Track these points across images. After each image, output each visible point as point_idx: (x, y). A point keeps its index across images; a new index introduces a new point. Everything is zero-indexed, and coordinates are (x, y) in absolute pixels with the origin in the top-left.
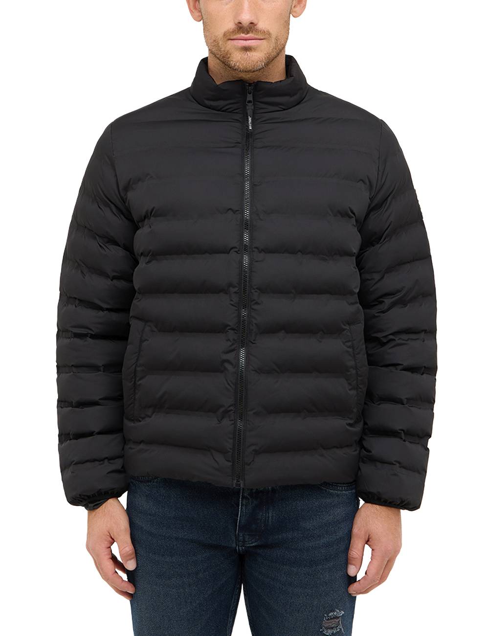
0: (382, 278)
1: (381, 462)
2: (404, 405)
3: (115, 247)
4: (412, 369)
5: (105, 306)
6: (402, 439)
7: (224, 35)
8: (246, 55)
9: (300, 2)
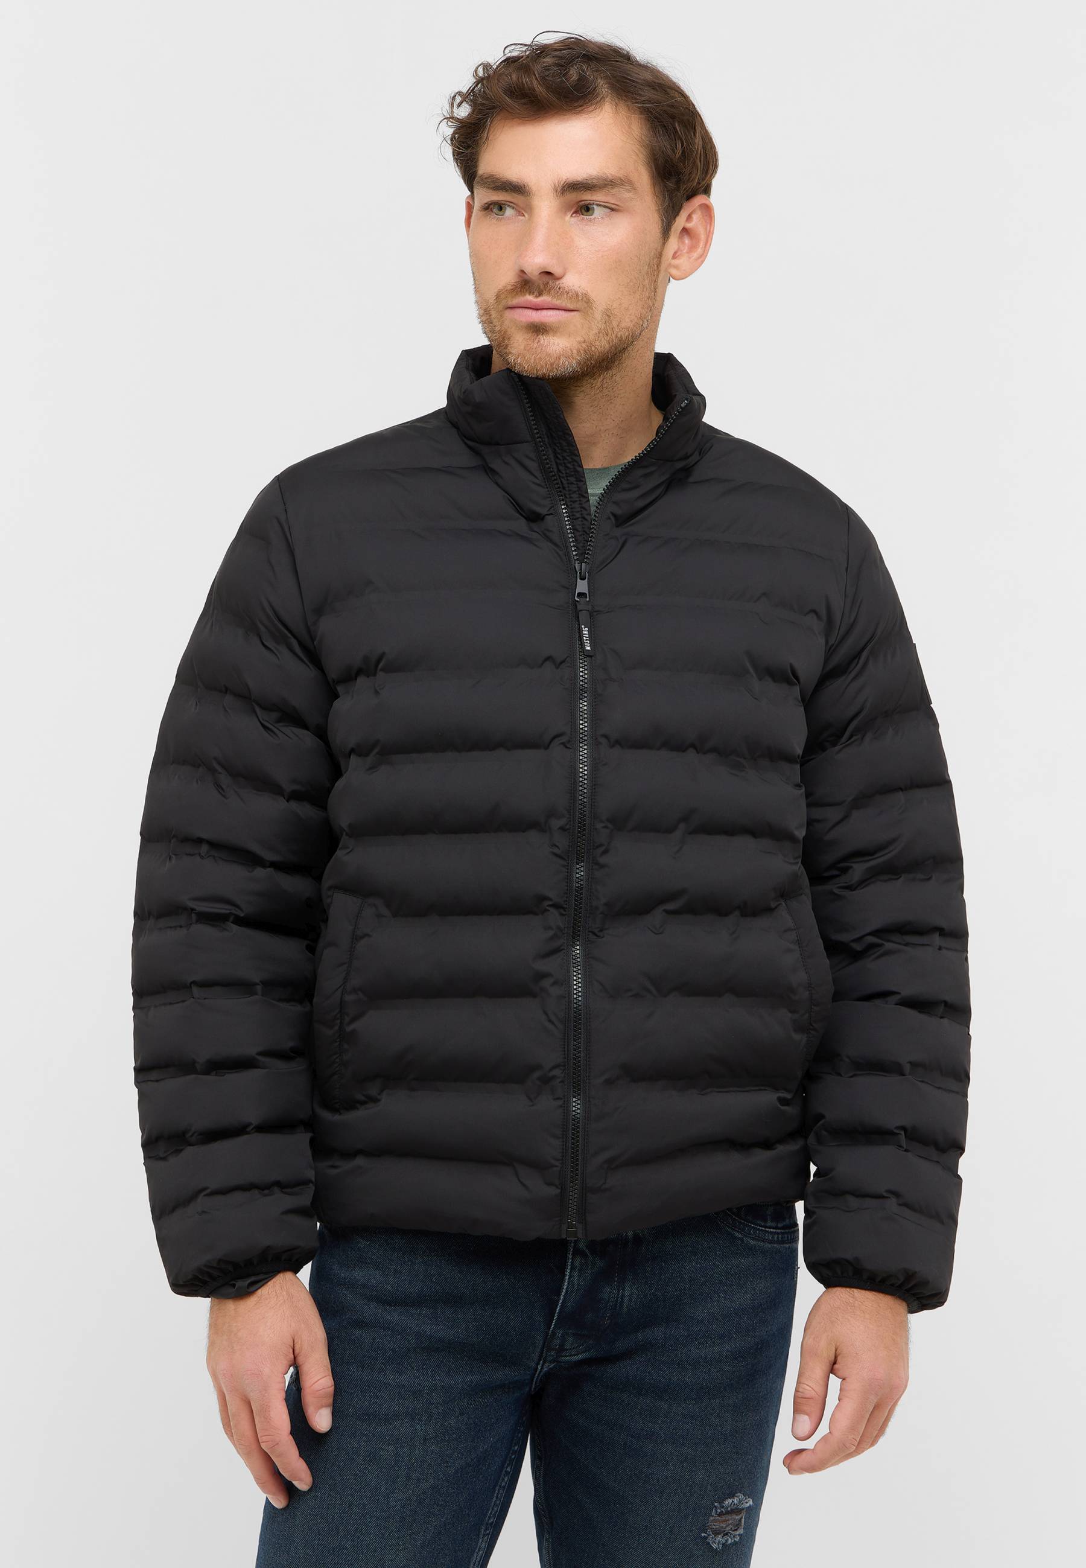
0: (846, 817)
1: (857, 1196)
2: (904, 1075)
3: (296, 730)
4: (920, 1005)
5: (269, 856)
6: (901, 1146)
7: (496, 298)
8: (536, 342)
9: (692, 248)
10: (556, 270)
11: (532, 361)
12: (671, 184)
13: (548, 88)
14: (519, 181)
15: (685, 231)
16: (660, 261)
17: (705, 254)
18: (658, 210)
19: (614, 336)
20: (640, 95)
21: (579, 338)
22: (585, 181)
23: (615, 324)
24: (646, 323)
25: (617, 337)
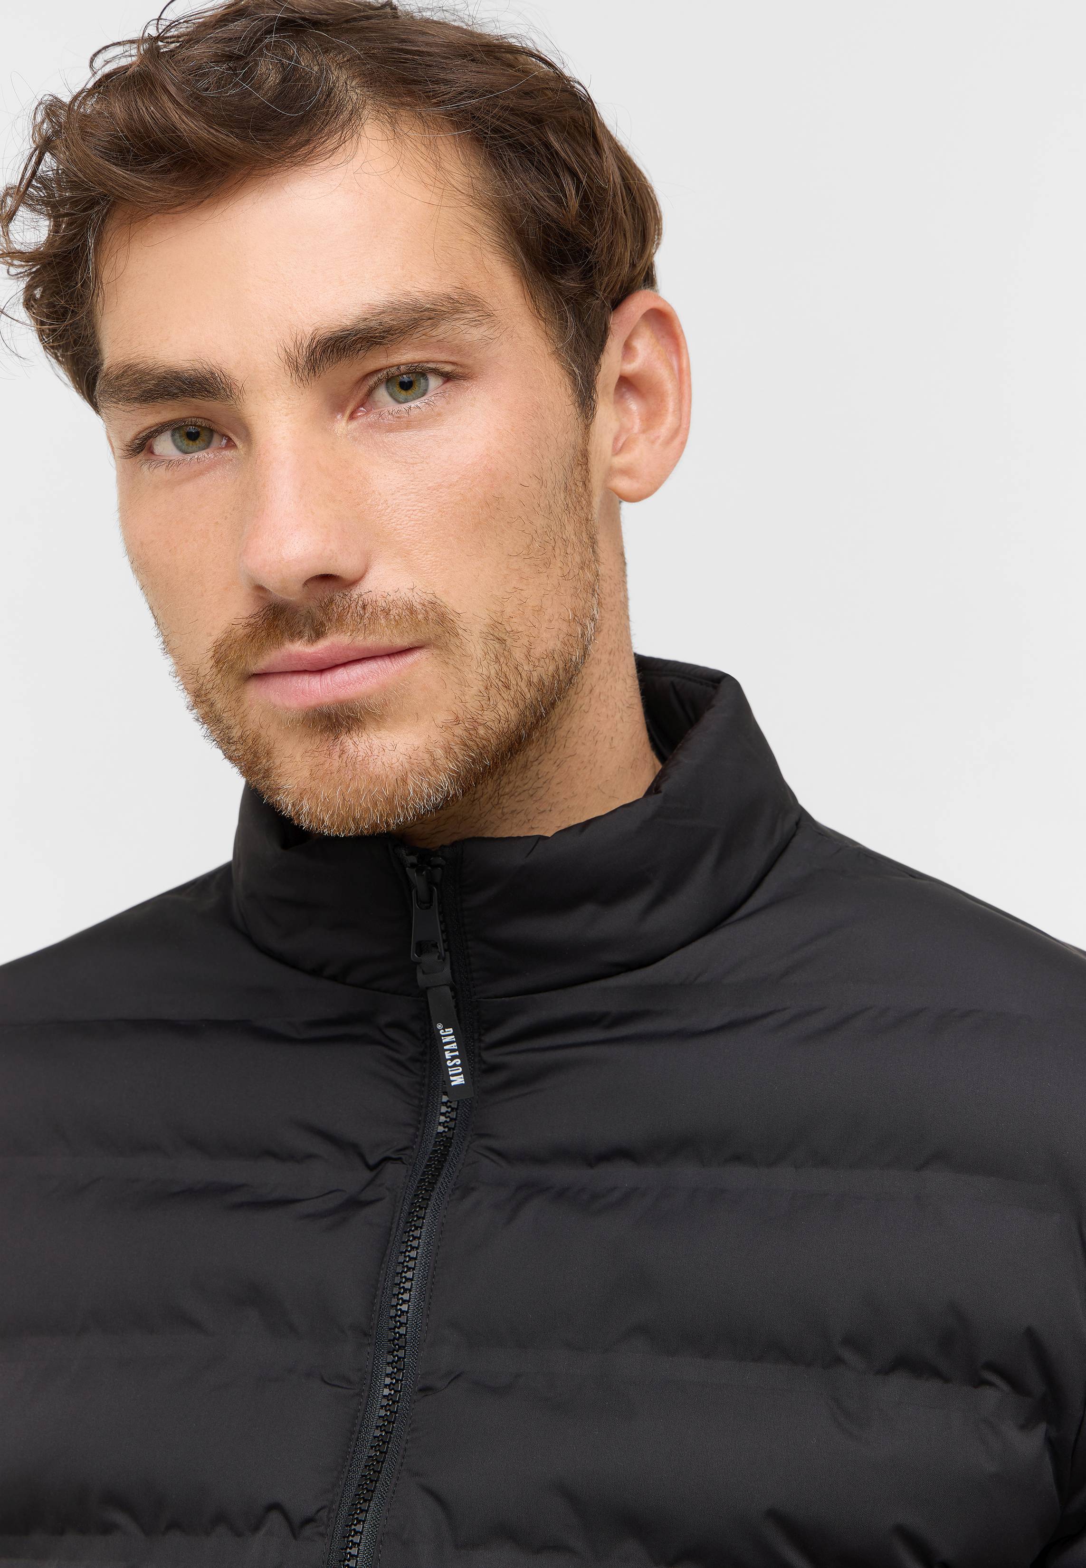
7: (217, 662)
8: (336, 756)
9: (651, 418)
10: (344, 566)
11: (339, 801)
12: (571, 283)
13: (209, 119)
14: (198, 366)
15: (626, 383)
16: (587, 471)
17: (684, 426)
18: (556, 353)
19: (523, 685)
20: (446, 82)
21: (442, 717)
22: (362, 326)
23: (518, 654)
24: (590, 625)
25: (530, 683)
